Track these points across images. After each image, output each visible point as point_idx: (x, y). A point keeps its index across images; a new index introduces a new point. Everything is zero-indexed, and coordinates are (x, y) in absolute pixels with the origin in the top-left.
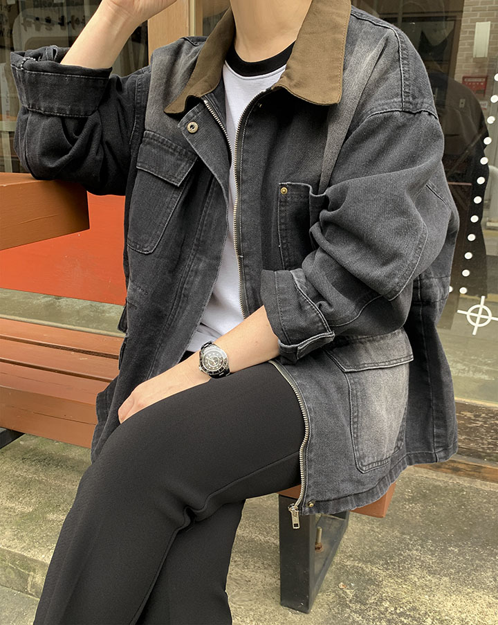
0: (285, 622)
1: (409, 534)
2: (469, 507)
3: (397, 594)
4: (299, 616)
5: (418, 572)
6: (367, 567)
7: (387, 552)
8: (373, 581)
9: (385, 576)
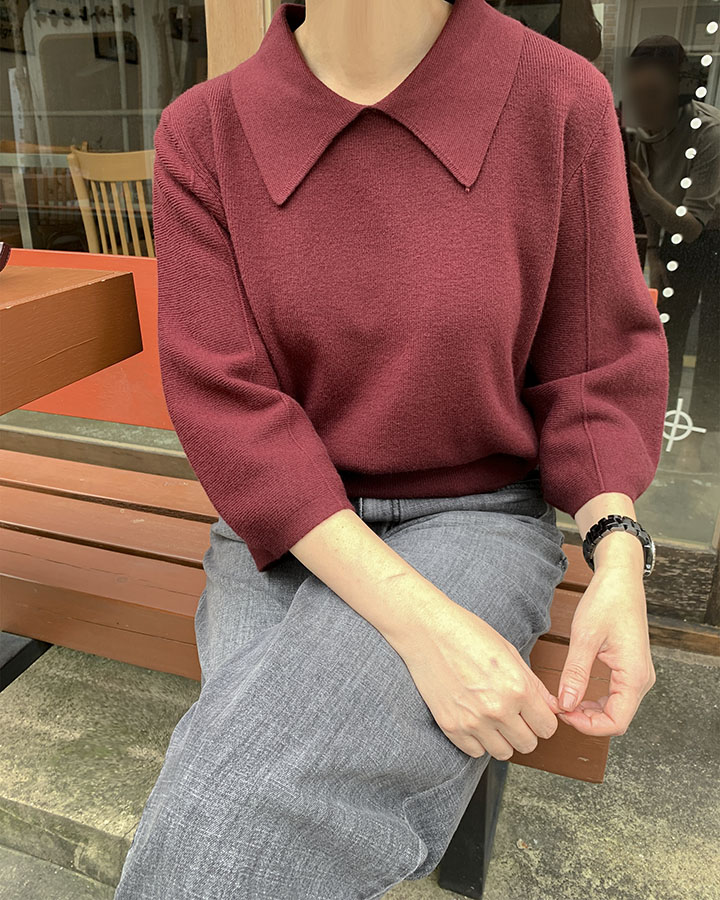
5: (621, 811)
6: (551, 808)
9: (579, 823)
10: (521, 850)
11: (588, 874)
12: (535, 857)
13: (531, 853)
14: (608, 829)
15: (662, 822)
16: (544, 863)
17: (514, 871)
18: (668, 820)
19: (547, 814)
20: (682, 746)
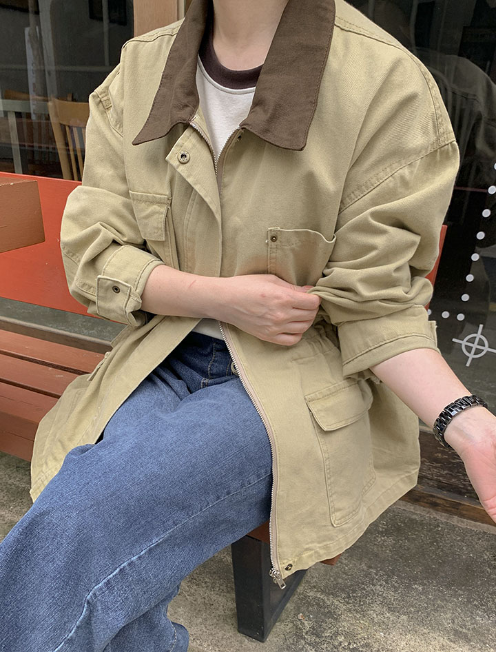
0: (240, 649)
1: (376, 568)
2: (441, 544)
3: (353, 629)
4: (254, 644)
5: (378, 609)
6: (328, 599)
7: (351, 585)
8: (332, 615)
9: (345, 610)
10: (299, 620)
11: (341, 639)
12: (308, 625)
13: (306, 622)
14: (364, 616)
15: (404, 617)
16: (314, 629)
17: (291, 630)
18: (409, 617)
19: (324, 602)
20: (436, 576)
